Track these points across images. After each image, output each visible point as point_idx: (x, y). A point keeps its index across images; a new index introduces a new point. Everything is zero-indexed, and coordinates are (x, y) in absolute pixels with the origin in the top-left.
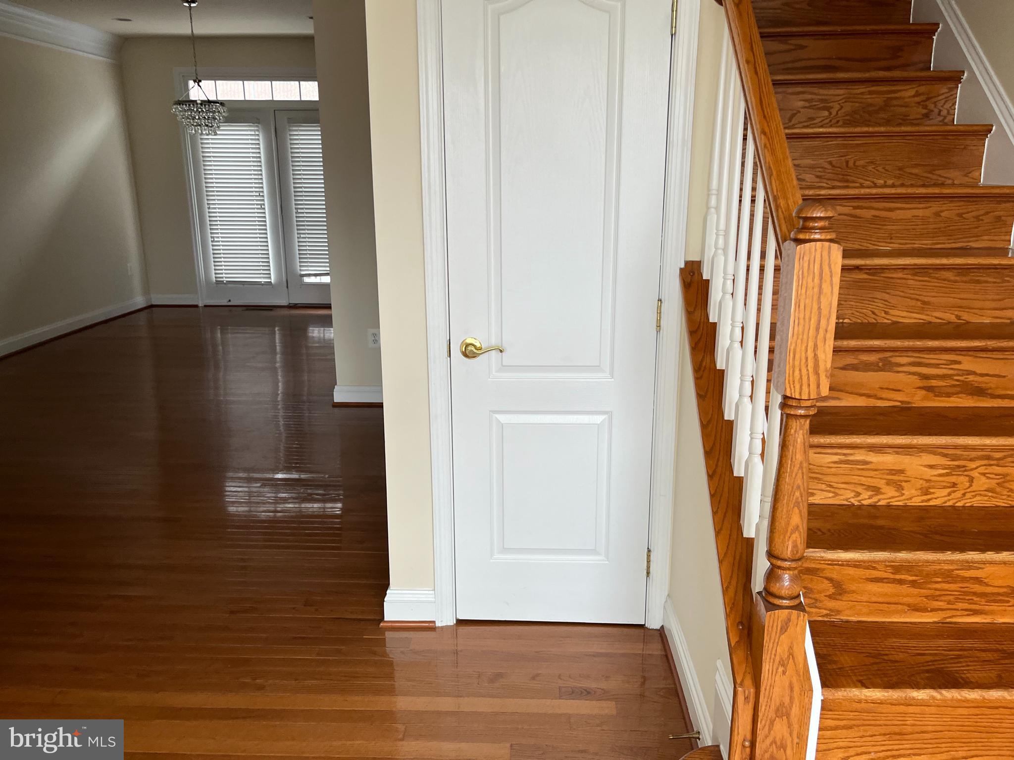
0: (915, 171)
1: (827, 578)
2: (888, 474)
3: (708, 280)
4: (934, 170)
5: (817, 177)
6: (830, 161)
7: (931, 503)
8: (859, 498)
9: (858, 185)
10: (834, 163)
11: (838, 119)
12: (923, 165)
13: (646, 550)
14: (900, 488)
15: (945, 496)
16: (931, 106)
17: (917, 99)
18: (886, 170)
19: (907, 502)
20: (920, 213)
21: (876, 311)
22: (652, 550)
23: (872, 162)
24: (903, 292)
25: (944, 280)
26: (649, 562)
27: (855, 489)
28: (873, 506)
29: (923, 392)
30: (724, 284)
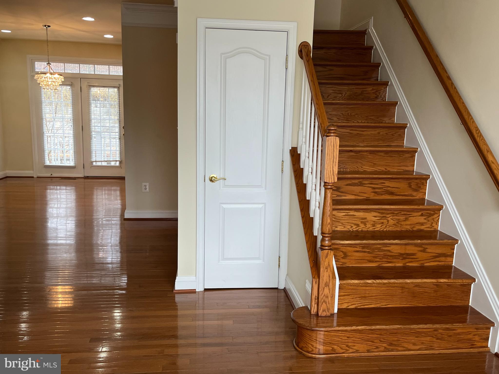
0: (372, 118)
1: (341, 251)
2: (361, 219)
3: (300, 154)
4: (379, 118)
5: (338, 119)
6: (342, 113)
7: (376, 230)
8: (352, 228)
9: (352, 122)
10: (344, 114)
11: (345, 97)
12: (375, 116)
13: (278, 257)
14: (365, 224)
15: (380, 227)
16: (378, 94)
17: (373, 91)
18: (362, 117)
19: (367, 229)
20: (373, 132)
21: (358, 167)
22: (280, 257)
23: (357, 114)
24: (367, 160)
25: (380, 156)
26: (279, 261)
27: (351, 225)
28: (357, 231)
29: (374, 194)
30: (305, 154)
